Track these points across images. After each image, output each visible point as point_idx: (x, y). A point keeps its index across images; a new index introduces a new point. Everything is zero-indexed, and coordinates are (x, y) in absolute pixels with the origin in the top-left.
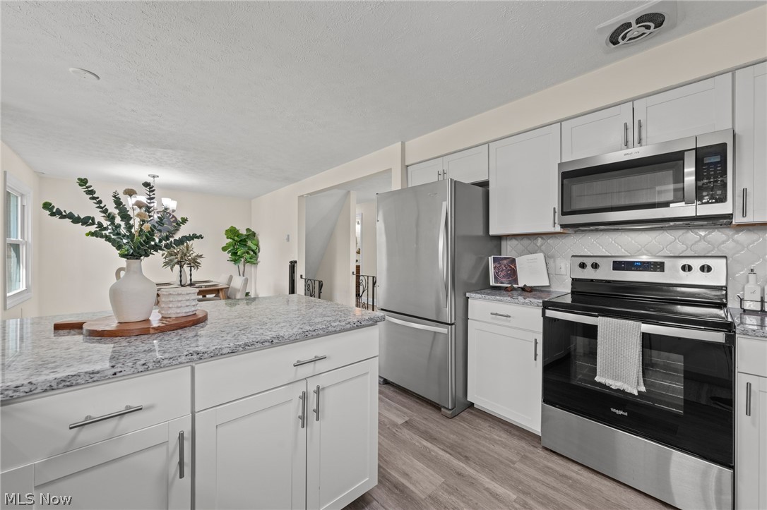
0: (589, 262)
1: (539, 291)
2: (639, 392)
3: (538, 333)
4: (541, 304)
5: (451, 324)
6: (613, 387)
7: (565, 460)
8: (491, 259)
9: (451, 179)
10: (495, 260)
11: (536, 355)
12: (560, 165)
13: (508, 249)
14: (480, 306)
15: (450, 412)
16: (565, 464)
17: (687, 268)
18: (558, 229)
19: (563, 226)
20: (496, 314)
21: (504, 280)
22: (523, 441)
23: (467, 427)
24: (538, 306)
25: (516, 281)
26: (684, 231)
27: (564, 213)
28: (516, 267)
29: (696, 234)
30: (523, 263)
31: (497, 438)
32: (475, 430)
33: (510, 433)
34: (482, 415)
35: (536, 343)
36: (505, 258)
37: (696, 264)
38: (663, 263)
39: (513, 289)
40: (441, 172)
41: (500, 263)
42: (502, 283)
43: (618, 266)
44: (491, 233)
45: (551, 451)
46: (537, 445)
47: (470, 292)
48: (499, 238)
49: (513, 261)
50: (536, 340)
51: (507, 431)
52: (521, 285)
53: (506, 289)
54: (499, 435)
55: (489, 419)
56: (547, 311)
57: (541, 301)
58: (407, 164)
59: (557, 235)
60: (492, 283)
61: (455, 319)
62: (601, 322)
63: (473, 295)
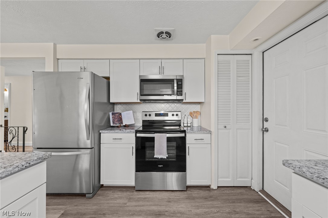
0: (148, 114)
1: (131, 126)
2: (167, 157)
3: (134, 144)
4: (135, 132)
5: (92, 148)
6: (159, 158)
7: (144, 192)
8: (111, 114)
9: (92, 72)
10: (113, 114)
11: (133, 153)
12: (140, 76)
13: (118, 109)
14: (107, 136)
15: (91, 195)
16: (144, 193)
17: (173, 115)
18: (139, 101)
19: (141, 100)
20: (115, 139)
21: (117, 123)
22: (128, 191)
23: (102, 198)
24: (133, 132)
25: (122, 123)
26: (172, 104)
27: (141, 95)
28: (122, 117)
29: (174, 105)
30: (124, 115)
31: (117, 196)
32: (106, 198)
33: (122, 191)
34: (108, 189)
35: (133, 148)
36: (117, 113)
37: (175, 113)
38: (168, 113)
39: (121, 126)
40: (83, 67)
41: (115, 115)
42: (116, 124)
43: (157, 115)
44: (111, 101)
45: (139, 190)
46: (133, 191)
47: (102, 130)
48: (114, 104)
49: (120, 114)
50: (133, 147)
51: (121, 191)
52: (124, 124)
53: (118, 127)
54: (118, 194)
55: (112, 189)
56: (137, 134)
57: (134, 130)
58: (58, 57)
59: (131, 104)
60: (112, 125)
61: (94, 145)
62: (156, 135)
63: (104, 131)
